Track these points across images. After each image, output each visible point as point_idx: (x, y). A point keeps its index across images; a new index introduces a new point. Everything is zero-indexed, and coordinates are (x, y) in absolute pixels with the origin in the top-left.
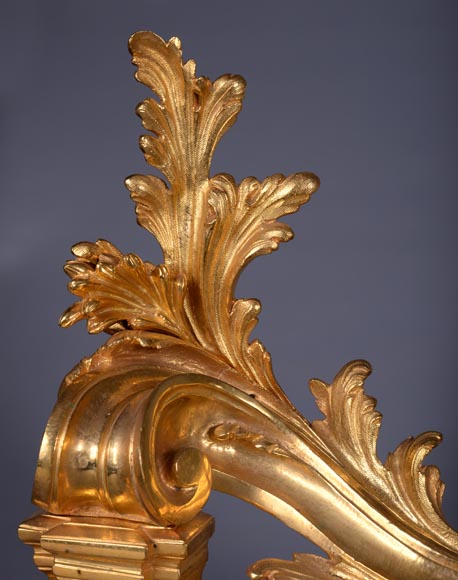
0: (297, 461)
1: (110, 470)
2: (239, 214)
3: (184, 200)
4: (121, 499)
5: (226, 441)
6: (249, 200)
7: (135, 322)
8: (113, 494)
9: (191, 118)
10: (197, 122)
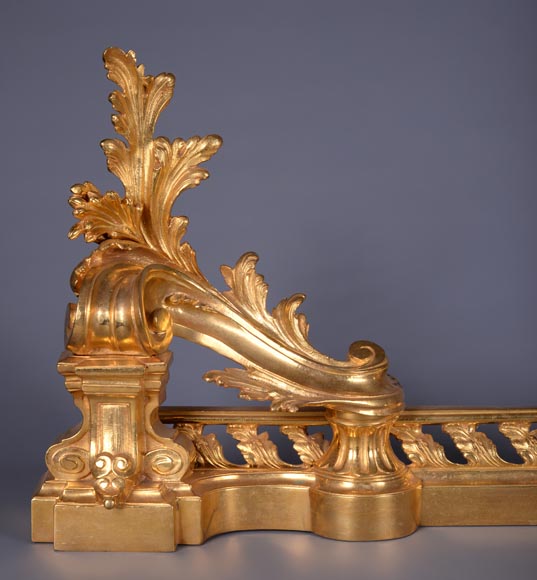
0: (220, 315)
1: (118, 324)
2: (174, 163)
3: (138, 154)
4: (127, 341)
5: (178, 305)
6: (180, 153)
7: (114, 234)
8: (120, 338)
9: (141, 102)
10: (145, 104)
